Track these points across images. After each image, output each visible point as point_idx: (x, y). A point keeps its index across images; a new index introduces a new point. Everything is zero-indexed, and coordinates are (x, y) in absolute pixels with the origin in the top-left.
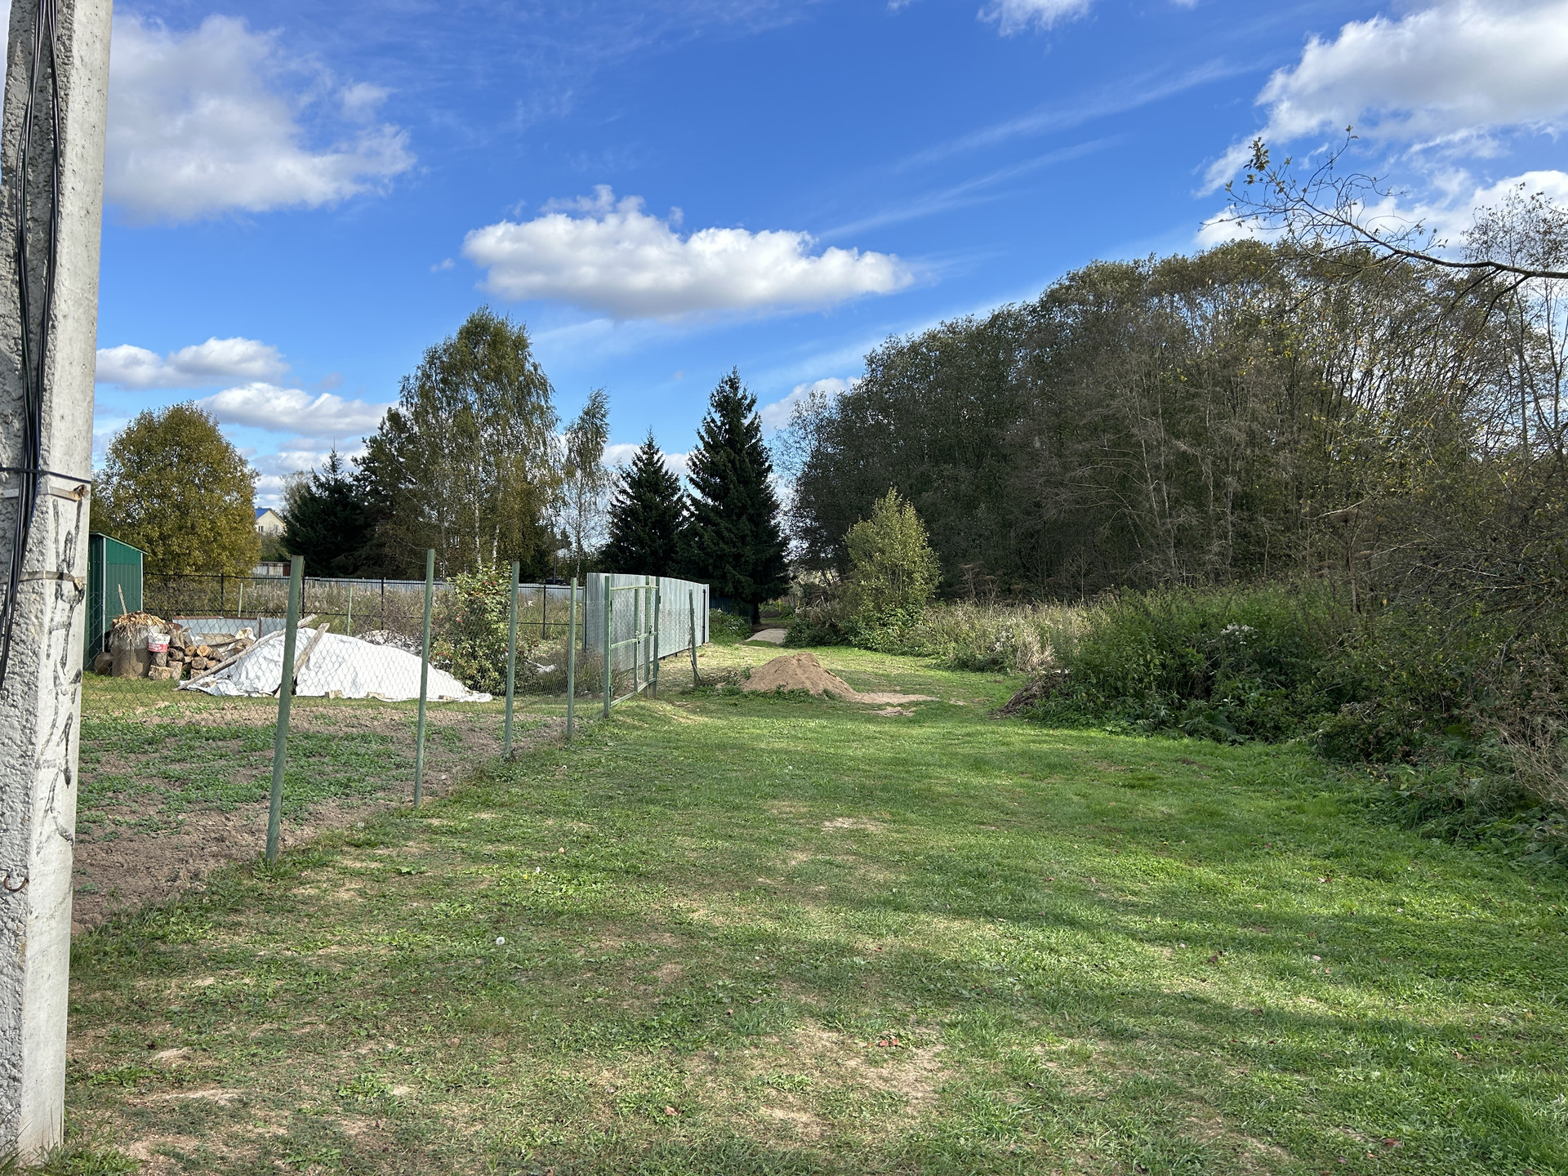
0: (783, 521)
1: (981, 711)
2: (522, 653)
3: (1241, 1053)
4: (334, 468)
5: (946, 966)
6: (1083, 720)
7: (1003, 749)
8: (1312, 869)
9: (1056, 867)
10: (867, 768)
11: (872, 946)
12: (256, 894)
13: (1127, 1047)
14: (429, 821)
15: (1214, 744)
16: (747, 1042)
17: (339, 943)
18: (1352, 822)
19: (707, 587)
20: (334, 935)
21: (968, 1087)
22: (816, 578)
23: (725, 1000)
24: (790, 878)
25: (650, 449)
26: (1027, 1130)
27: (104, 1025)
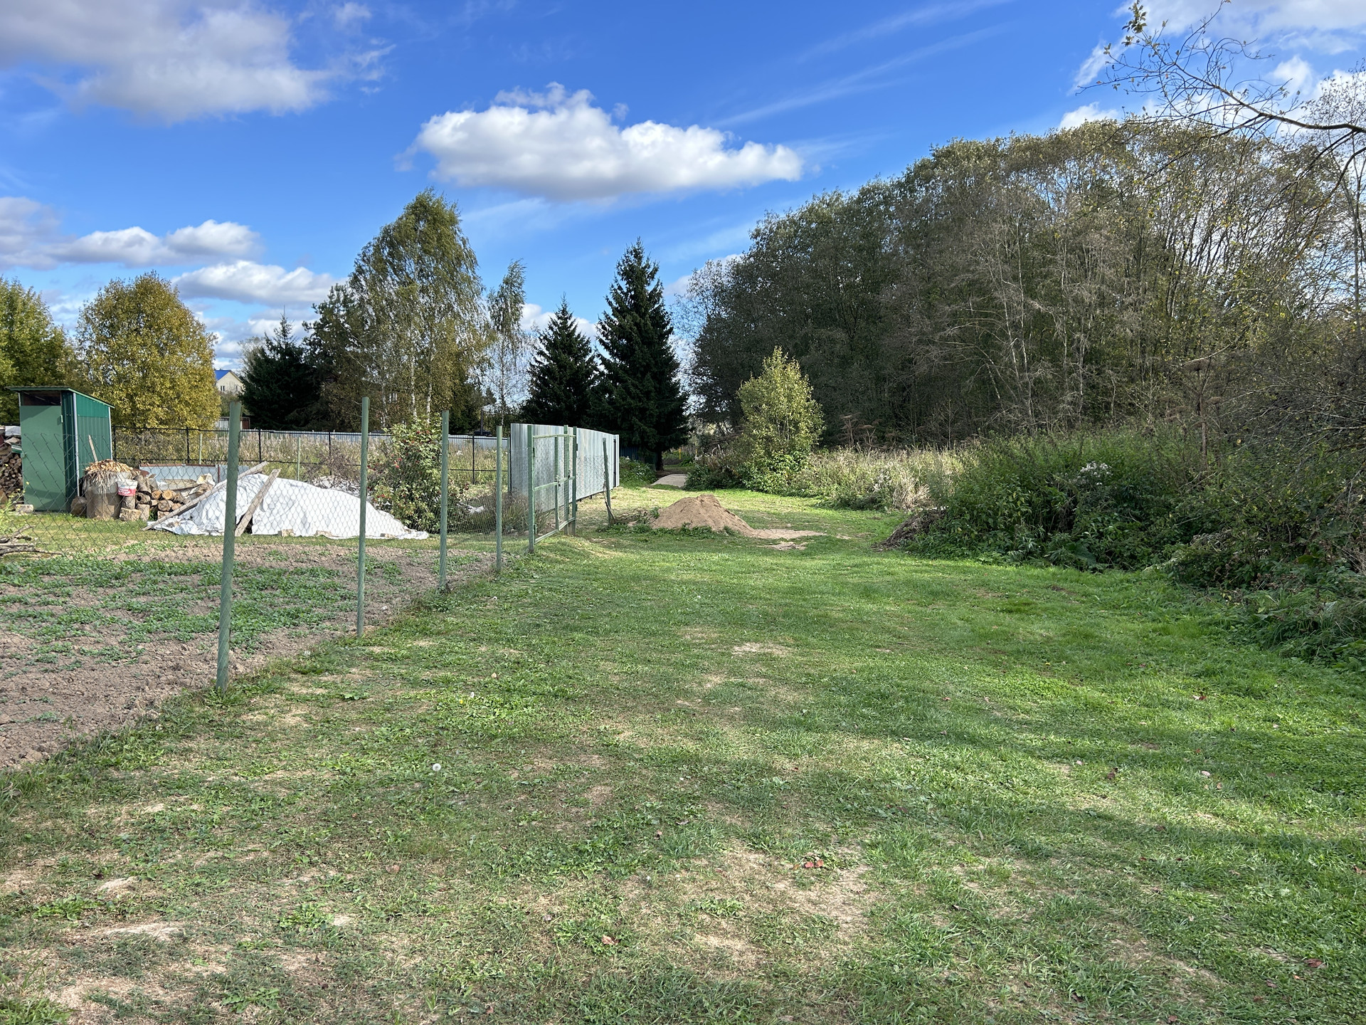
0: (682, 379)
1: (865, 545)
2: (454, 495)
3: (1152, 871)
4: (284, 332)
5: (861, 786)
6: (958, 551)
7: (888, 578)
8: (1186, 687)
9: (951, 687)
10: (768, 596)
11: (789, 766)
12: (207, 721)
13: (1044, 865)
14: (371, 648)
15: (1077, 572)
16: (678, 866)
17: (285, 768)
18: (1214, 642)
19: (617, 437)
20: (280, 760)
21: (895, 910)
22: (711, 429)
23: (654, 822)
24: (706, 699)
25: (564, 315)
26: (958, 955)
27: (53, 854)
